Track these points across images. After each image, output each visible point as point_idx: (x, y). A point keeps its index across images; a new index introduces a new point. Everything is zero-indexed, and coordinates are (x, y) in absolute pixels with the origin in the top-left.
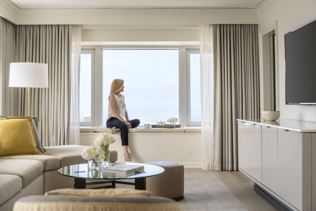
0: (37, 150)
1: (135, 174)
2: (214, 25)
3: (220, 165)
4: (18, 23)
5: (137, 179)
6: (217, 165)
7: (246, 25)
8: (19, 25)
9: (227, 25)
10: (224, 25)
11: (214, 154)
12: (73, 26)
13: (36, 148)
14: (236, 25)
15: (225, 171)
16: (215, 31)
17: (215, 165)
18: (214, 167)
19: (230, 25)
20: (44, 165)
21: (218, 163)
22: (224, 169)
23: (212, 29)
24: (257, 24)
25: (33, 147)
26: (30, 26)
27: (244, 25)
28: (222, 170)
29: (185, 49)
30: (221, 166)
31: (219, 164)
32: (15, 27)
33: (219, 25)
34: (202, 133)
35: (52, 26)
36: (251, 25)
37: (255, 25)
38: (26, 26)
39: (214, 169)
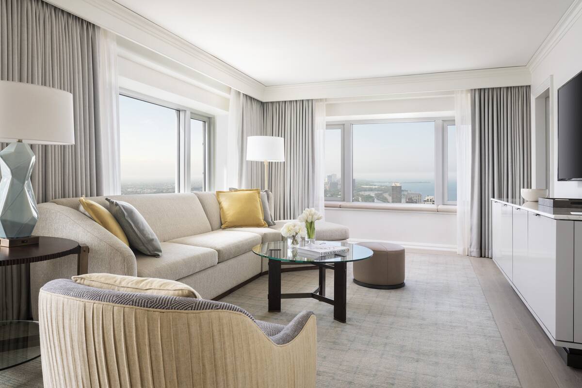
0: (263, 222)
1: (335, 257)
2: (472, 90)
3: (479, 250)
4: (264, 101)
5: (336, 263)
6: (475, 250)
7: (514, 87)
8: (266, 103)
9: (489, 89)
10: (484, 89)
11: (471, 237)
12: (317, 100)
13: (262, 221)
14: (500, 88)
15: (484, 258)
16: (474, 98)
17: (472, 250)
18: (471, 252)
19: (493, 89)
20: (262, 238)
21: (476, 247)
22: (483, 255)
23: (469, 95)
24: (529, 85)
25: (260, 220)
26: (276, 102)
27: (511, 87)
28: (481, 256)
29: (441, 121)
30: (480, 252)
31: (477, 249)
32: (263, 104)
33: (478, 89)
34: (458, 213)
35: (296, 101)
36: (521, 86)
37: (526, 86)
38: (272, 103)
39: (470, 254)
